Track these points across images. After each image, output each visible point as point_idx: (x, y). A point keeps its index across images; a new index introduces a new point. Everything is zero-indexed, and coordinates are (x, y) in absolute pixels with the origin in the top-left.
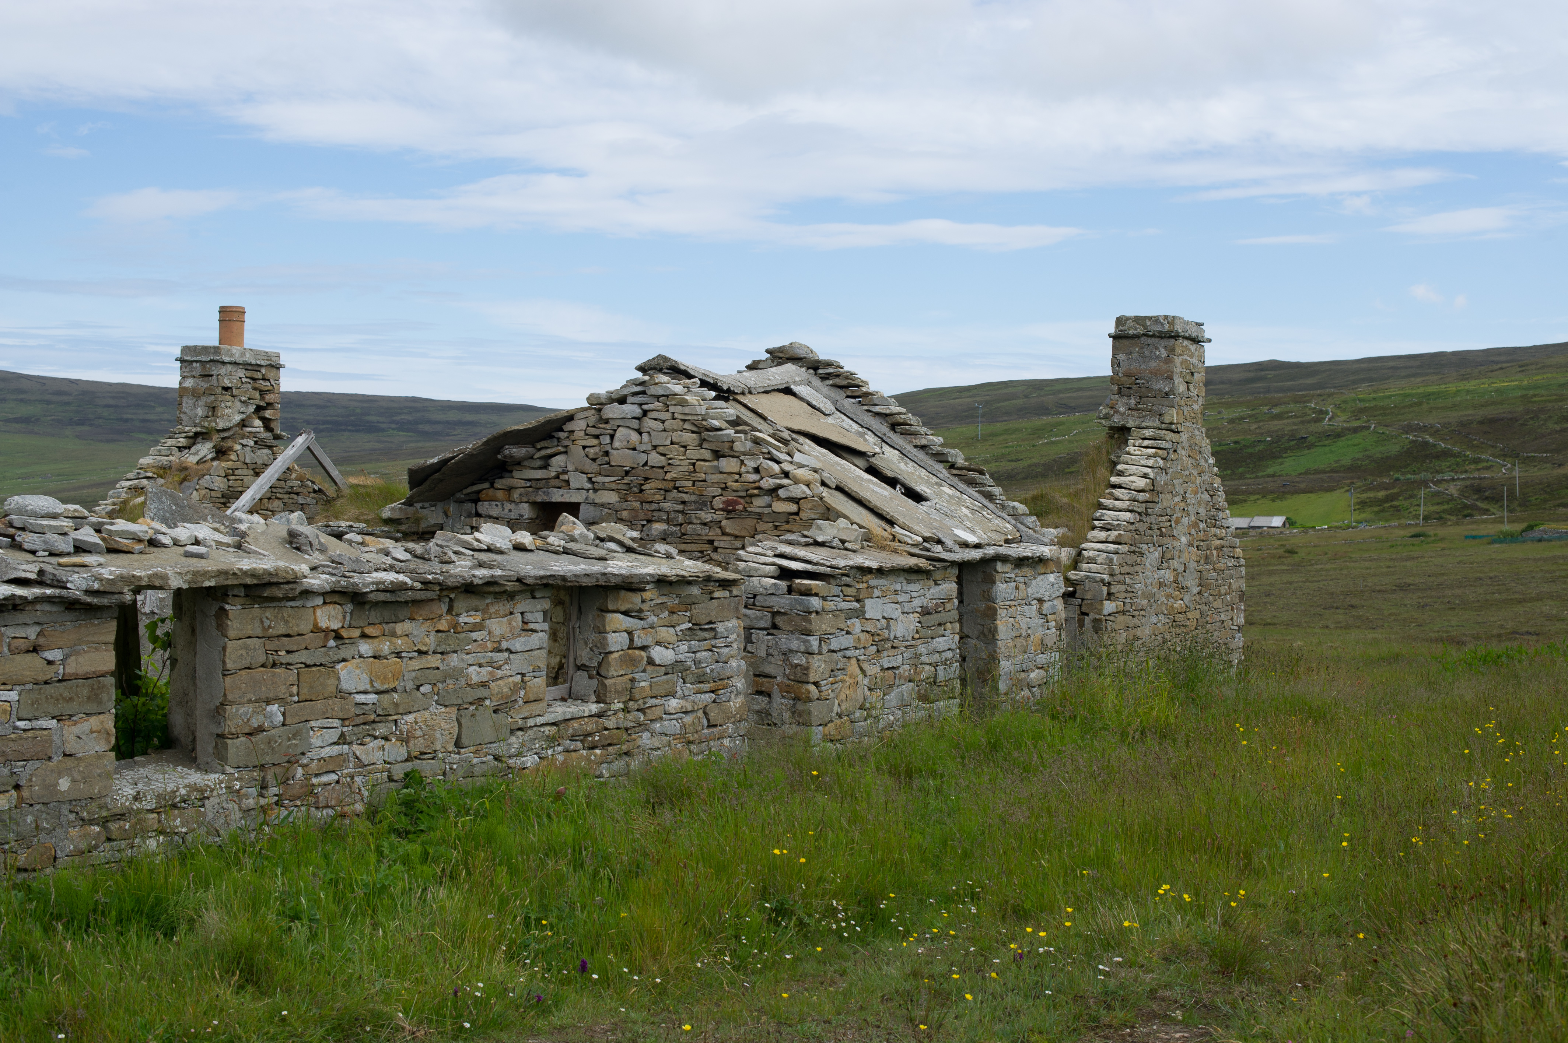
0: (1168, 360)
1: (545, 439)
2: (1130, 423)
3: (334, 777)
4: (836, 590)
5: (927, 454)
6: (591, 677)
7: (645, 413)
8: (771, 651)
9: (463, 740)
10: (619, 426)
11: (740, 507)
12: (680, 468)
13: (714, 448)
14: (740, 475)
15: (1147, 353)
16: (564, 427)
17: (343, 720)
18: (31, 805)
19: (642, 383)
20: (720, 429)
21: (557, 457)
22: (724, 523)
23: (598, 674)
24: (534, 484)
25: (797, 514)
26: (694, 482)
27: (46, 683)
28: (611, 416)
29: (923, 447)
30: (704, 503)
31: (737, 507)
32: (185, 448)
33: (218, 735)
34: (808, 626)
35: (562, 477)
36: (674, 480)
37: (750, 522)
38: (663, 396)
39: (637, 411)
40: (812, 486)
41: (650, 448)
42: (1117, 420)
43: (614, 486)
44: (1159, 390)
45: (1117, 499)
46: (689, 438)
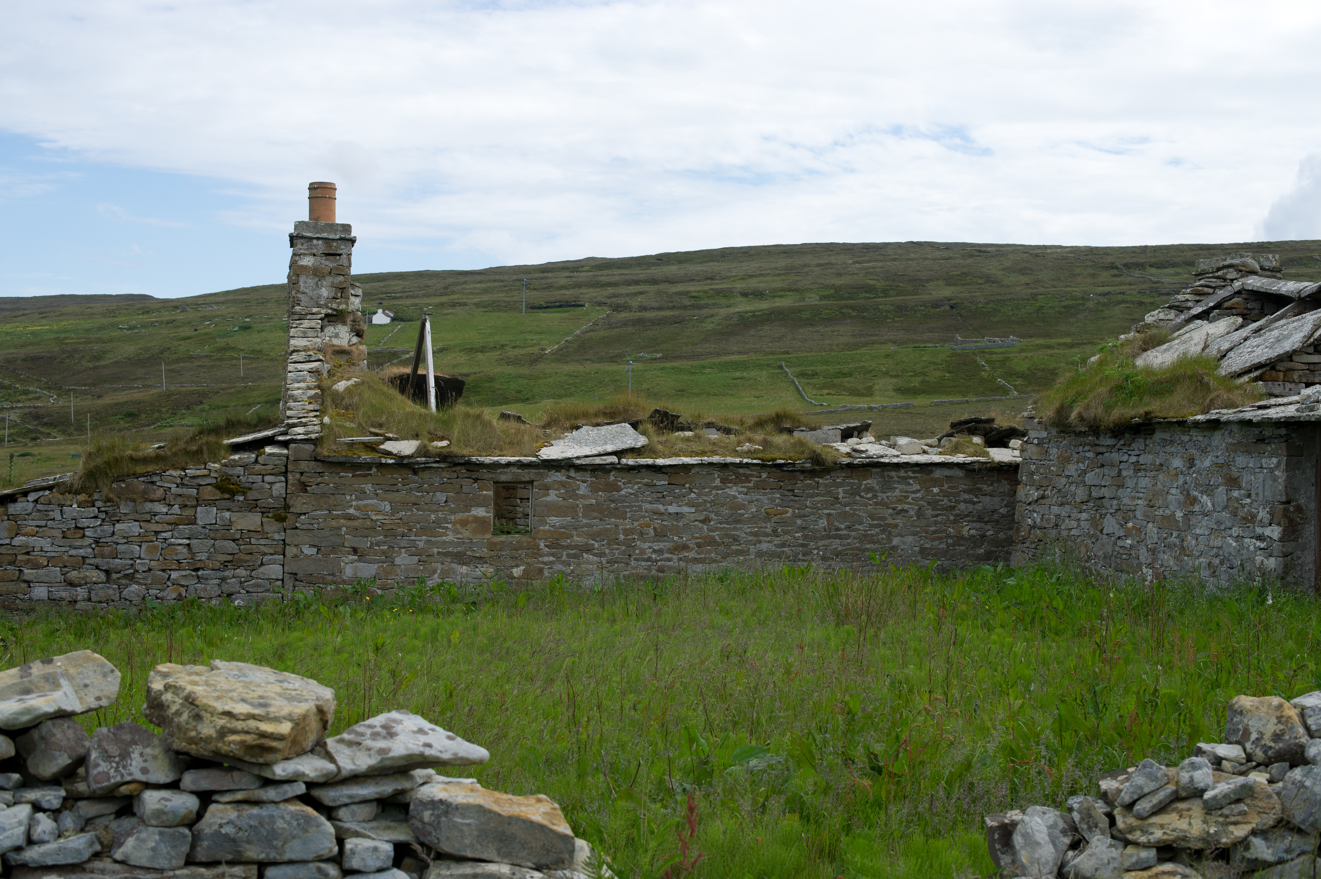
24: (1312, 367)
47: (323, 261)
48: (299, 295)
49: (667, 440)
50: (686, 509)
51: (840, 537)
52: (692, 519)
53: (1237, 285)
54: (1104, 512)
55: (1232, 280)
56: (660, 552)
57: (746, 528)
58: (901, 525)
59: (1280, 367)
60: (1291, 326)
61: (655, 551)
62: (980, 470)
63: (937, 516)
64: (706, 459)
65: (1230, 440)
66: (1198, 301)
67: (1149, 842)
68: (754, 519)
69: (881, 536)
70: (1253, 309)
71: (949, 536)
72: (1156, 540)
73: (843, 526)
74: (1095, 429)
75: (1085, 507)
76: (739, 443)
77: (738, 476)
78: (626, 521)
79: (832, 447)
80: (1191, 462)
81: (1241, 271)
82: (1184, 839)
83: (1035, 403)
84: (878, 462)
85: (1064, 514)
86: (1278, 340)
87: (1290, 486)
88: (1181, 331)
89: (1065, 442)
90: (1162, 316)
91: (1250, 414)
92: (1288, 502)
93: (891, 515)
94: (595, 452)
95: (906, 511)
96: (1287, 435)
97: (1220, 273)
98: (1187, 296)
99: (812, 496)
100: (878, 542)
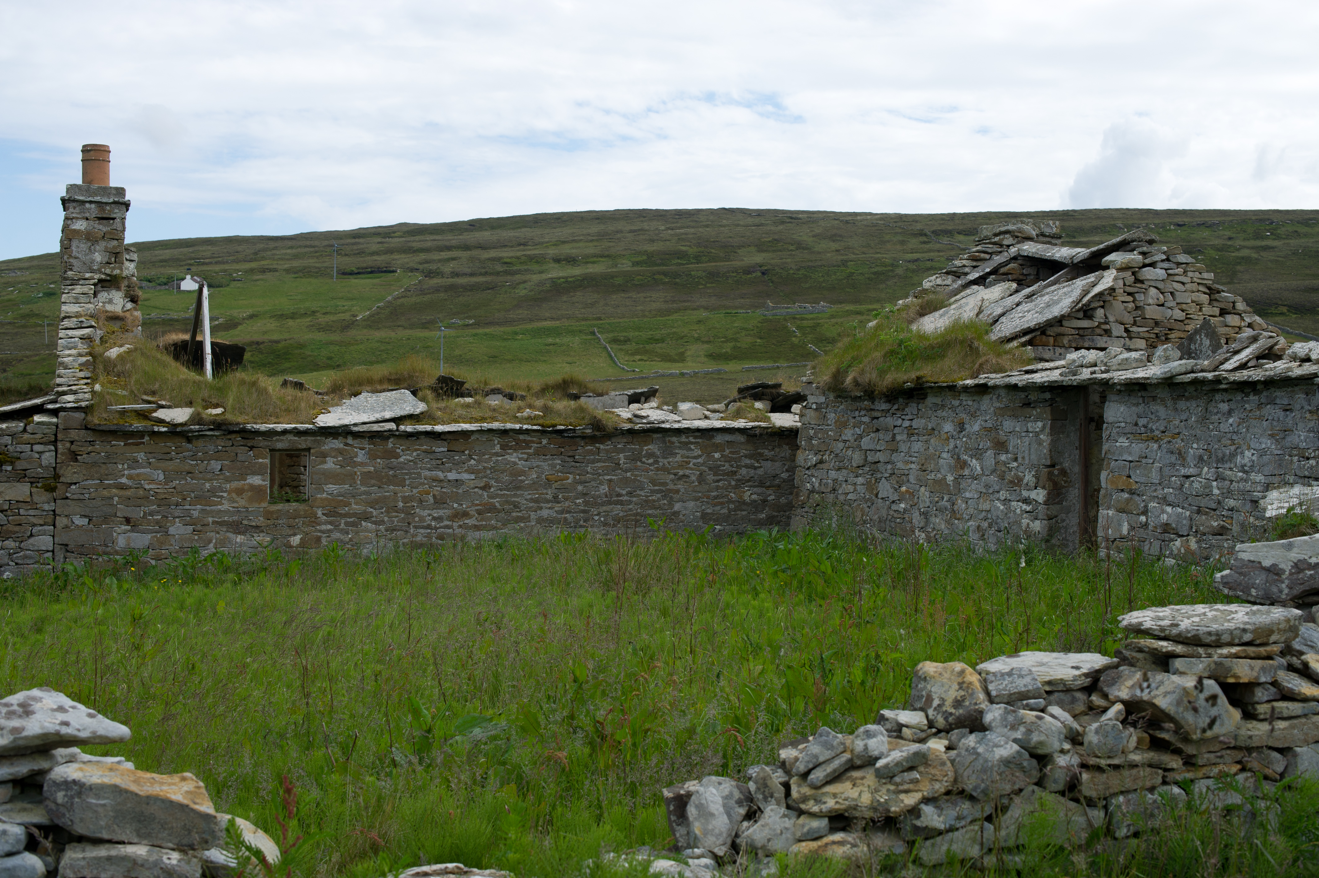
7: (1169, 276)
10: (1150, 286)
12: (1197, 322)
13: (1223, 307)
14: (1240, 328)
20: (1222, 292)
21: (1098, 310)
24: (1080, 332)
35: (1103, 327)
39: (1163, 274)
41: (1175, 305)
43: (1146, 335)
46: (1205, 298)
47: (96, 226)
48: (71, 260)
49: (447, 407)
50: (465, 476)
51: (621, 503)
52: (472, 486)
53: (1013, 250)
54: (879, 476)
55: (1008, 246)
56: (439, 519)
57: (527, 495)
58: (683, 490)
59: (1050, 332)
60: (1061, 292)
61: (434, 519)
62: (761, 435)
63: (718, 481)
64: (486, 426)
65: (998, 405)
66: (975, 267)
67: (821, 812)
68: (534, 485)
69: (662, 502)
70: (1029, 275)
71: (730, 501)
72: (928, 504)
73: (624, 492)
74: (870, 394)
75: (860, 472)
76: (520, 409)
77: (518, 442)
78: (405, 489)
79: (613, 413)
80: (961, 427)
81: (1017, 237)
82: (855, 808)
83: (814, 368)
84: (659, 428)
85: (841, 478)
86: (1048, 305)
87: (1054, 449)
88: (958, 297)
89: (842, 407)
90: (939, 281)
91: (1018, 378)
92: (1053, 466)
93: (672, 480)
94: (374, 419)
95: (688, 477)
96: (1052, 399)
97: (997, 239)
98: (964, 262)
99: (593, 462)
100: (659, 508)
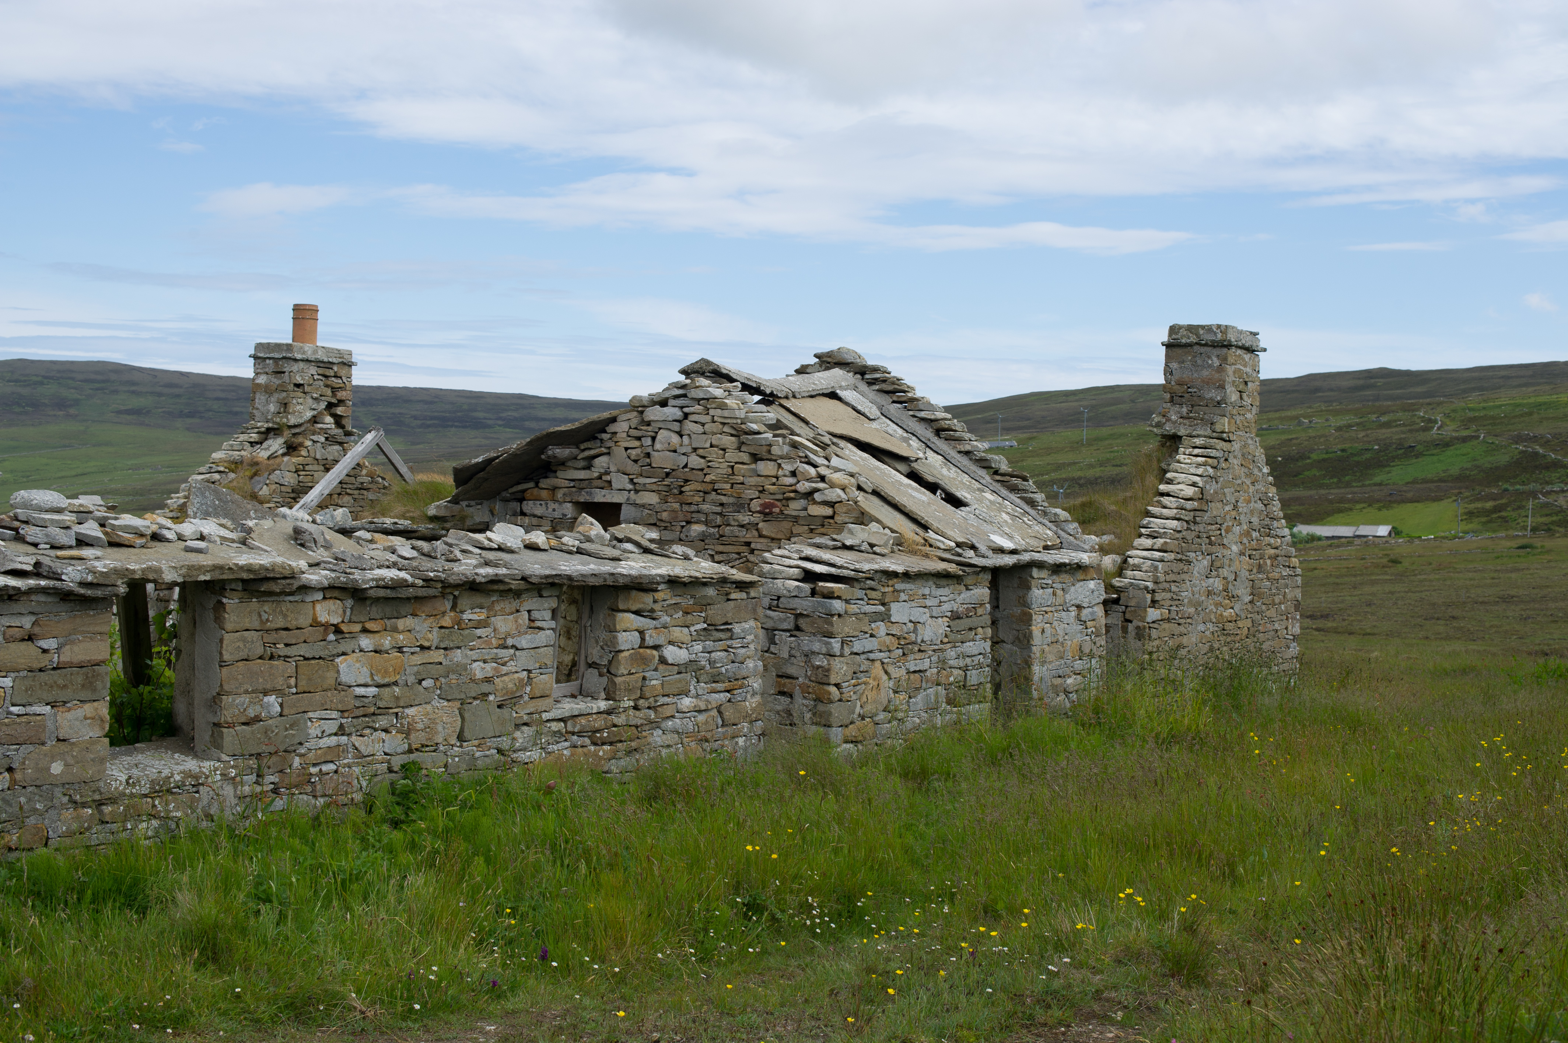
0: (1220, 369)
1: (588, 440)
2: (1182, 432)
3: (332, 767)
4: (860, 594)
5: (971, 459)
6: (601, 675)
7: (686, 416)
8: (793, 652)
9: (466, 734)
10: (660, 429)
11: (777, 510)
12: (719, 471)
13: (752, 451)
14: (777, 478)
15: (1199, 362)
16: (607, 428)
17: (342, 712)
18: (24, 787)
19: (684, 387)
20: (759, 433)
21: (600, 458)
22: (761, 525)
23: (608, 672)
24: (577, 484)
25: (832, 517)
26: (732, 484)
27: (41, 670)
28: (652, 418)
29: (967, 453)
30: (742, 506)
31: (774, 510)
32: (257, 443)
33: (214, 724)
34: (830, 629)
35: (604, 478)
36: (713, 482)
37: (786, 525)
38: (703, 399)
39: (678, 414)
40: (847, 490)
41: (689, 450)
42: (1169, 428)
43: (654, 487)
44: (1211, 399)
45: (1165, 507)
46: (728, 441)
